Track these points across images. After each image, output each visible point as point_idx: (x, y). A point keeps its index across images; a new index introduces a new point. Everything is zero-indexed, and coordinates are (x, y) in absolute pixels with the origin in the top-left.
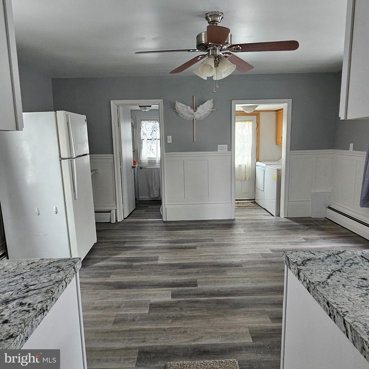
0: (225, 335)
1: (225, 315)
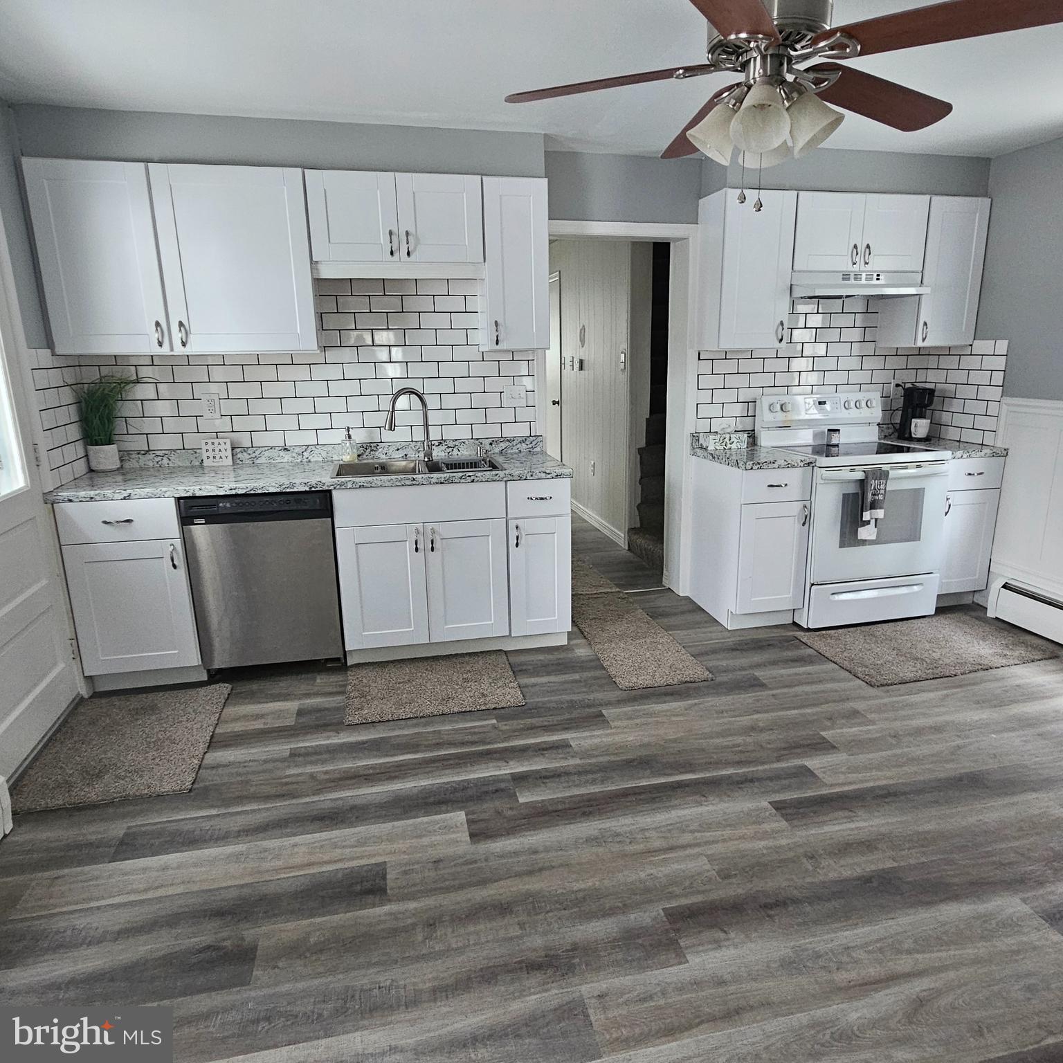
0: (650, 715)
1: (662, 743)
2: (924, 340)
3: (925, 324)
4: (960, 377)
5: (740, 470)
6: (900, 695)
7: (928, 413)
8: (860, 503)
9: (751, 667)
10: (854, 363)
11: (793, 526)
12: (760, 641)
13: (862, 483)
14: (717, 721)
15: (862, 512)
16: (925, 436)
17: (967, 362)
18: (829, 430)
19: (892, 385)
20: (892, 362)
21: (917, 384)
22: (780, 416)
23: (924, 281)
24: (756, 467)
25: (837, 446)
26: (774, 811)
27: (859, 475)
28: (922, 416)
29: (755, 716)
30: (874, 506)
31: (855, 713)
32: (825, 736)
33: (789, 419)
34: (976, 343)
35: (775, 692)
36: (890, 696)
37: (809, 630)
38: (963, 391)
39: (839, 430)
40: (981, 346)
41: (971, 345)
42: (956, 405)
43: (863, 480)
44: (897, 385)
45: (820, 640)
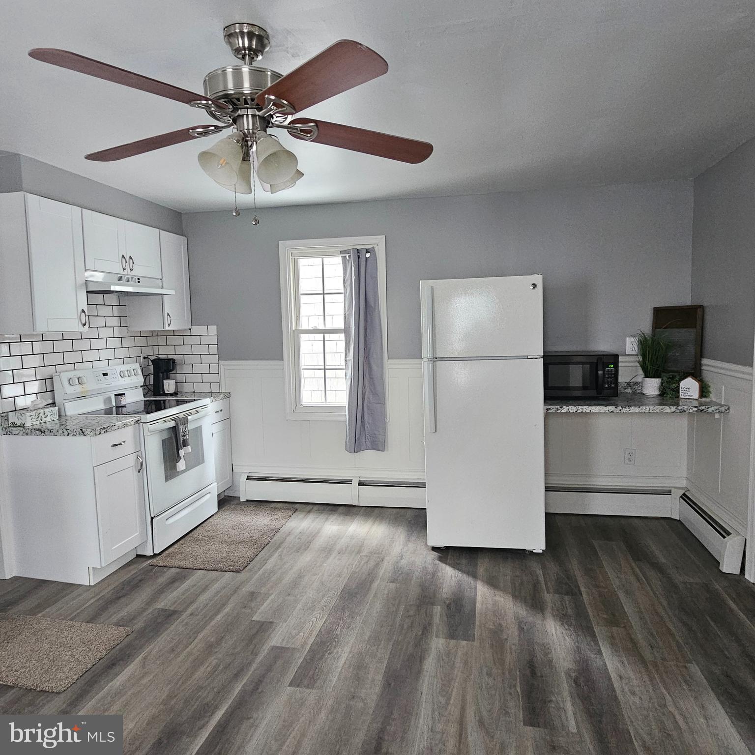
2: (169, 325)
3: (168, 315)
4: (186, 350)
5: (88, 437)
6: (260, 569)
7: (172, 375)
8: (175, 444)
9: (149, 603)
10: (116, 343)
11: (132, 474)
12: (128, 582)
13: (174, 429)
14: (179, 659)
15: (178, 450)
16: (173, 392)
17: (188, 340)
18: (116, 395)
19: (142, 358)
20: (141, 342)
21: (159, 356)
22: (78, 389)
23: (164, 286)
24: (102, 432)
25: (125, 406)
26: (299, 689)
27: (172, 424)
28: (168, 378)
29: (201, 636)
30: (185, 444)
31: (253, 595)
32: (258, 619)
33: (85, 390)
34: (193, 328)
35: (189, 611)
36: (256, 572)
37: (155, 555)
38: (188, 359)
39: (124, 394)
40: (196, 329)
41: (190, 329)
42: (187, 369)
43: (175, 426)
44: (144, 358)
45: (172, 559)
